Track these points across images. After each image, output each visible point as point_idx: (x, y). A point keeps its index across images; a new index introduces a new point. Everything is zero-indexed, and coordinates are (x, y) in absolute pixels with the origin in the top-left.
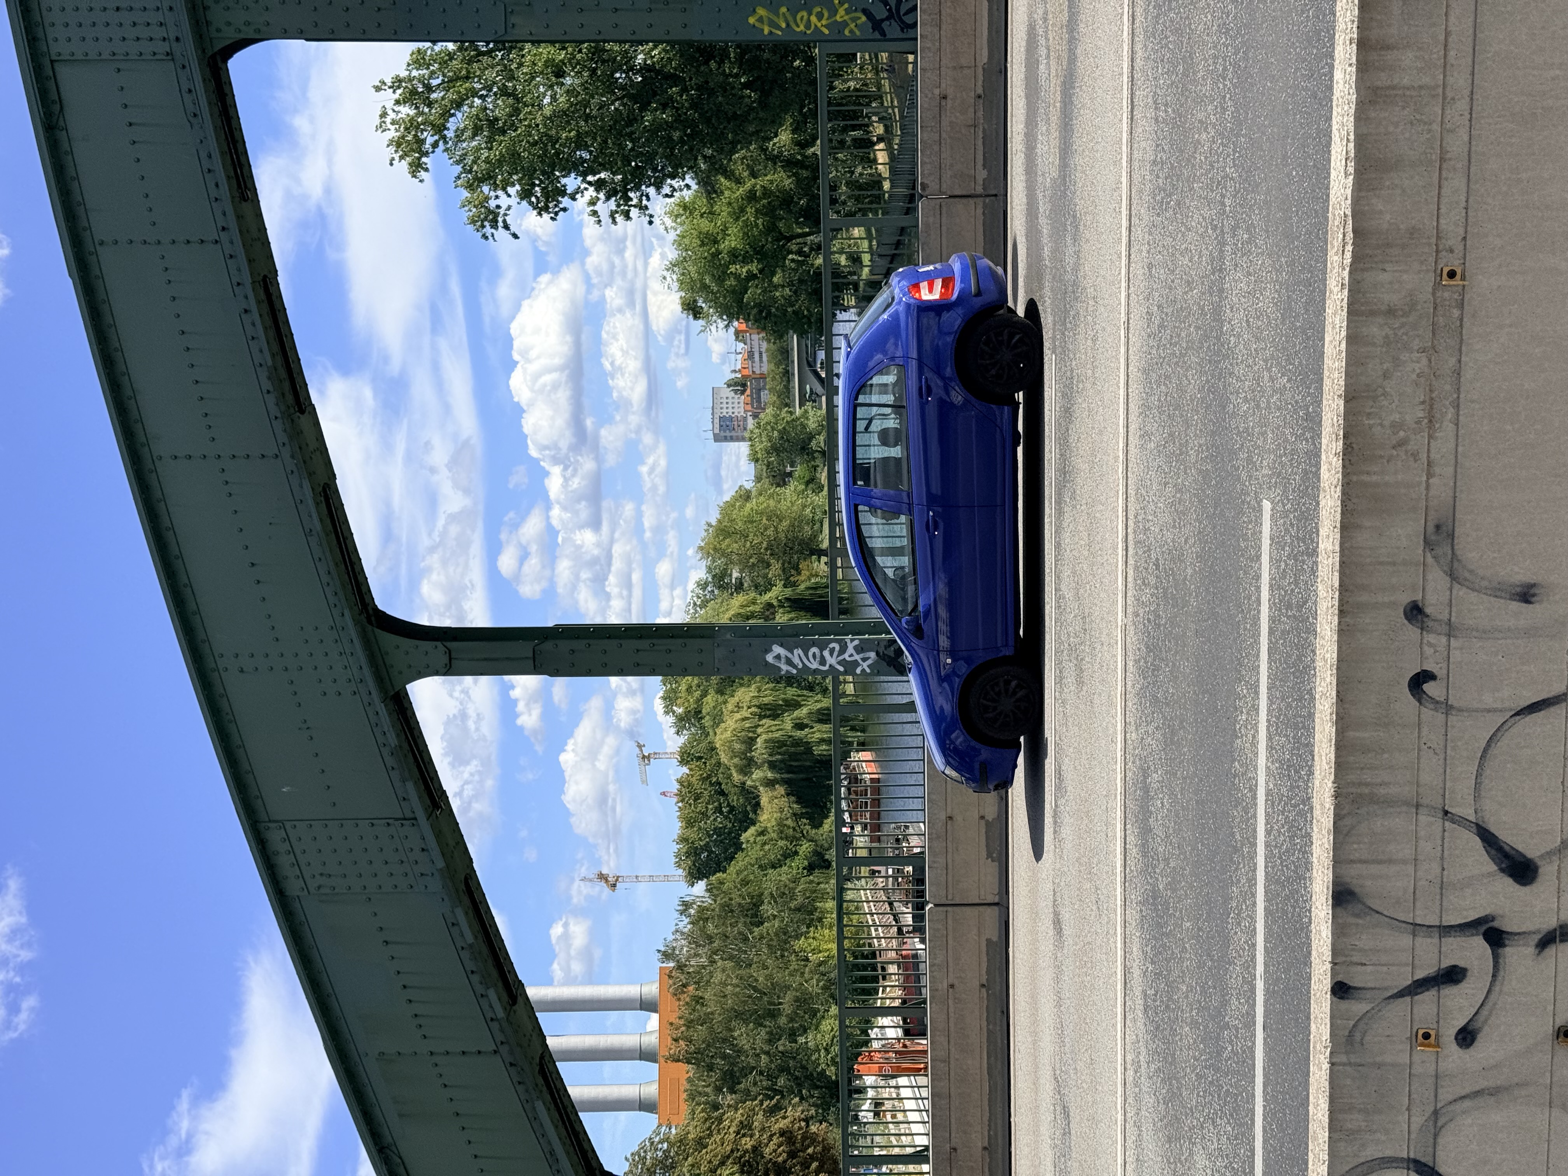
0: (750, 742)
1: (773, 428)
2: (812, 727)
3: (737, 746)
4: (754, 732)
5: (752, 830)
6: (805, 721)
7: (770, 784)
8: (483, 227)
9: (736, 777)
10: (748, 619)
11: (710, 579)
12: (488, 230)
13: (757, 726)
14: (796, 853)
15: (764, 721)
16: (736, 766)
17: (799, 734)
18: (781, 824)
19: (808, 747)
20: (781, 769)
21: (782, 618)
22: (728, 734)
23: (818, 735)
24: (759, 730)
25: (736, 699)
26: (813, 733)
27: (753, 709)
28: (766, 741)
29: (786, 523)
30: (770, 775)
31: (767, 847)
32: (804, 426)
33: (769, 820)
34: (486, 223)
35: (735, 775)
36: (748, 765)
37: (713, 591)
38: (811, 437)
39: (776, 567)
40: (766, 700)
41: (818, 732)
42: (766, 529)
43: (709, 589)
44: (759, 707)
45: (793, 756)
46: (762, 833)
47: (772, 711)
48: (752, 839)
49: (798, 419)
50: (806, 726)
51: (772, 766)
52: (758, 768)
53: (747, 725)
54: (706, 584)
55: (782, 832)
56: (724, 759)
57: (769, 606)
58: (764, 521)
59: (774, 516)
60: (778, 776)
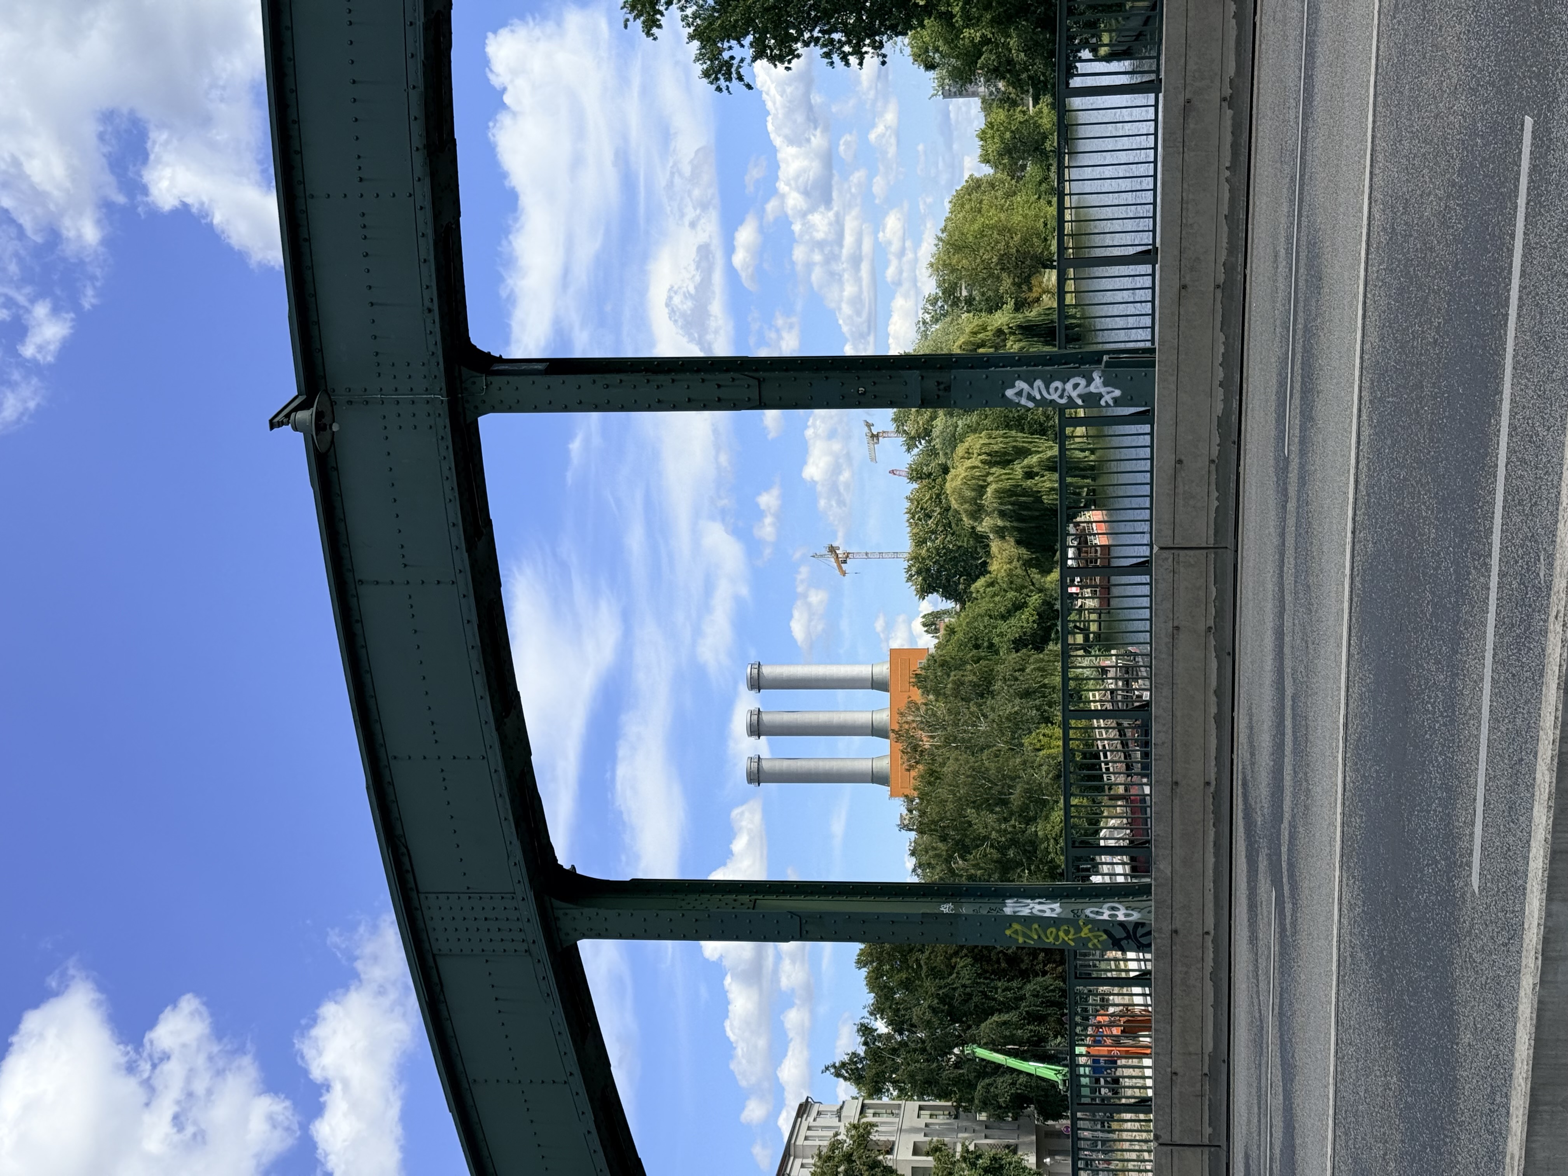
0: (981, 490)
1: (1006, 128)
2: (1043, 476)
3: (969, 494)
4: (985, 481)
5: (981, 582)
6: (1035, 470)
7: (1001, 533)
8: (717, 79)
9: (967, 521)
10: (979, 347)
11: (940, 294)
12: (722, 83)
13: (988, 474)
14: (1025, 605)
15: (993, 470)
16: (966, 511)
17: (1029, 482)
18: (1010, 573)
19: (1037, 496)
20: (1011, 517)
21: (1013, 346)
22: (959, 482)
23: (1048, 485)
24: (990, 479)
25: (966, 444)
26: (1044, 482)
27: (983, 457)
28: (996, 491)
29: (1017, 238)
30: (1000, 523)
31: (997, 599)
32: (1037, 126)
33: (999, 571)
34: (719, 76)
35: (965, 519)
36: (977, 512)
37: (943, 306)
38: (1045, 137)
39: (1007, 282)
40: (996, 448)
41: (1048, 482)
42: (997, 242)
43: (939, 304)
44: (988, 454)
45: (1024, 506)
46: (991, 584)
47: (1002, 459)
48: (982, 590)
49: (1032, 117)
50: (1037, 474)
51: (1002, 514)
52: (988, 515)
53: (977, 474)
54: (936, 300)
55: (1011, 583)
56: (954, 505)
57: (999, 332)
58: (995, 235)
59: (1006, 230)
60: (1008, 524)
